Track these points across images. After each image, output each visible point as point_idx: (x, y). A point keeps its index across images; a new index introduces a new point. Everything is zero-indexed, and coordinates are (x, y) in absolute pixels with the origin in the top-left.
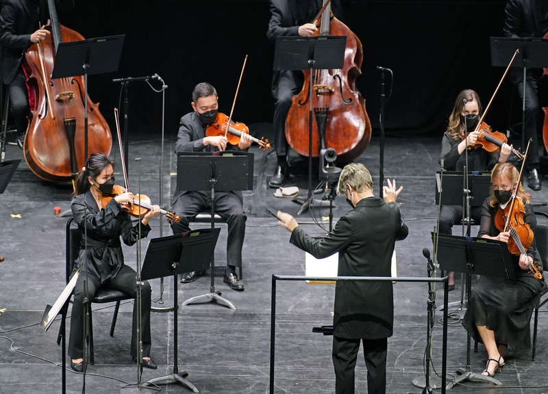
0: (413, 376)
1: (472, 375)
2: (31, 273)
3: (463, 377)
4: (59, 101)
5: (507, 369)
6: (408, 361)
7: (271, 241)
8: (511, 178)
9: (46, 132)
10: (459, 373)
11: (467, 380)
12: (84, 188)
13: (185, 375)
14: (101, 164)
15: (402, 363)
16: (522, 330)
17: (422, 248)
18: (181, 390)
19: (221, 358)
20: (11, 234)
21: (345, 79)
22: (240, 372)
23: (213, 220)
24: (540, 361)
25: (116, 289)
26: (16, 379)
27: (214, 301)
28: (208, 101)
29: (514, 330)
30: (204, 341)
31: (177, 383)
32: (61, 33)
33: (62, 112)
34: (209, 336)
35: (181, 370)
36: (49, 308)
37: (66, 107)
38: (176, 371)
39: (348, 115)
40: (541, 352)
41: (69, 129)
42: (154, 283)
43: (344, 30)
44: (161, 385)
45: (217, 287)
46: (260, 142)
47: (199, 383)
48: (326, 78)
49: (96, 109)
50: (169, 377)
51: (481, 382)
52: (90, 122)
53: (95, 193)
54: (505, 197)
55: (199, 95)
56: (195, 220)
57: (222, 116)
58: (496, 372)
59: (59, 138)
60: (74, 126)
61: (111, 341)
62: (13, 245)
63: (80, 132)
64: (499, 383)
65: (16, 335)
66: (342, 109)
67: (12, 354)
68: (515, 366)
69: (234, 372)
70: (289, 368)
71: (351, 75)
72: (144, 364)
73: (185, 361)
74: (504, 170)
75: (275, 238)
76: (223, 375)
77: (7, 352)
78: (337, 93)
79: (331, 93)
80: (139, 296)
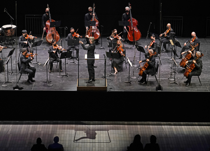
0: (103, 74)
1: (112, 74)
2: (45, 58)
3: (111, 74)
4: (51, 31)
5: (118, 73)
6: (103, 72)
7: (84, 53)
8: (120, 42)
9: (49, 36)
10: (110, 74)
11: (111, 75)
12: (52, 45)
13: (67, 74)
14: (54, 41)
15: (102, 72)
16: (121, 67)
17: (103, 54)
18: (67, 76)
19: (73, 71)
20: (43, 52)
21: (96, 28)
22: (76, 73)
23: (73, 50)
24: (123, 72)
25: (57, 60)
26: (41, 75)
27: (74, 62)
28: (73, 30)
29: (119, 67)
30: (71, 69)
31: (66, 75)
32: (51, 20)
33: (52, 33)
34: (72, 68)
35: (67, 73)
36: (45, 63)
37: (52, 32)
38: (66, 73)
39: (97, 33)
40: (124, 70)
41: (53, 35)
42: (62, 60)
43: (96, 20)
44: (63, 75)
45: (74, 60)
46: (81, 36)
47: (69, 75)
48: (93, 27)
49: (57, 32)
50: (65, 74)
51: (114, 75)
52: (56, 34)
53: (53, 45)
54: (119, 45)
55: (71, 29)
56: (70, 50)
57: (75, 33)
58: (116, 73)
59: (51, 37)
60: (54, 35)
61: (57, 69)
62: (43, 54)
63: (54, 36)
64: (116, 75)
65: (42, 68)
66: (96, 32)
67: (41, 71)
68: (119, 73)
69: (75, 73)
70: (84, 73)
71: (97, 27)
72: (61, 72)
73: (68, 72)
74: (119, 41)
75: (84, 52)
76: (73, 74)
77: (40, 70)
78: (95, 30)
79: (94, 30)
80: (60, 62)
